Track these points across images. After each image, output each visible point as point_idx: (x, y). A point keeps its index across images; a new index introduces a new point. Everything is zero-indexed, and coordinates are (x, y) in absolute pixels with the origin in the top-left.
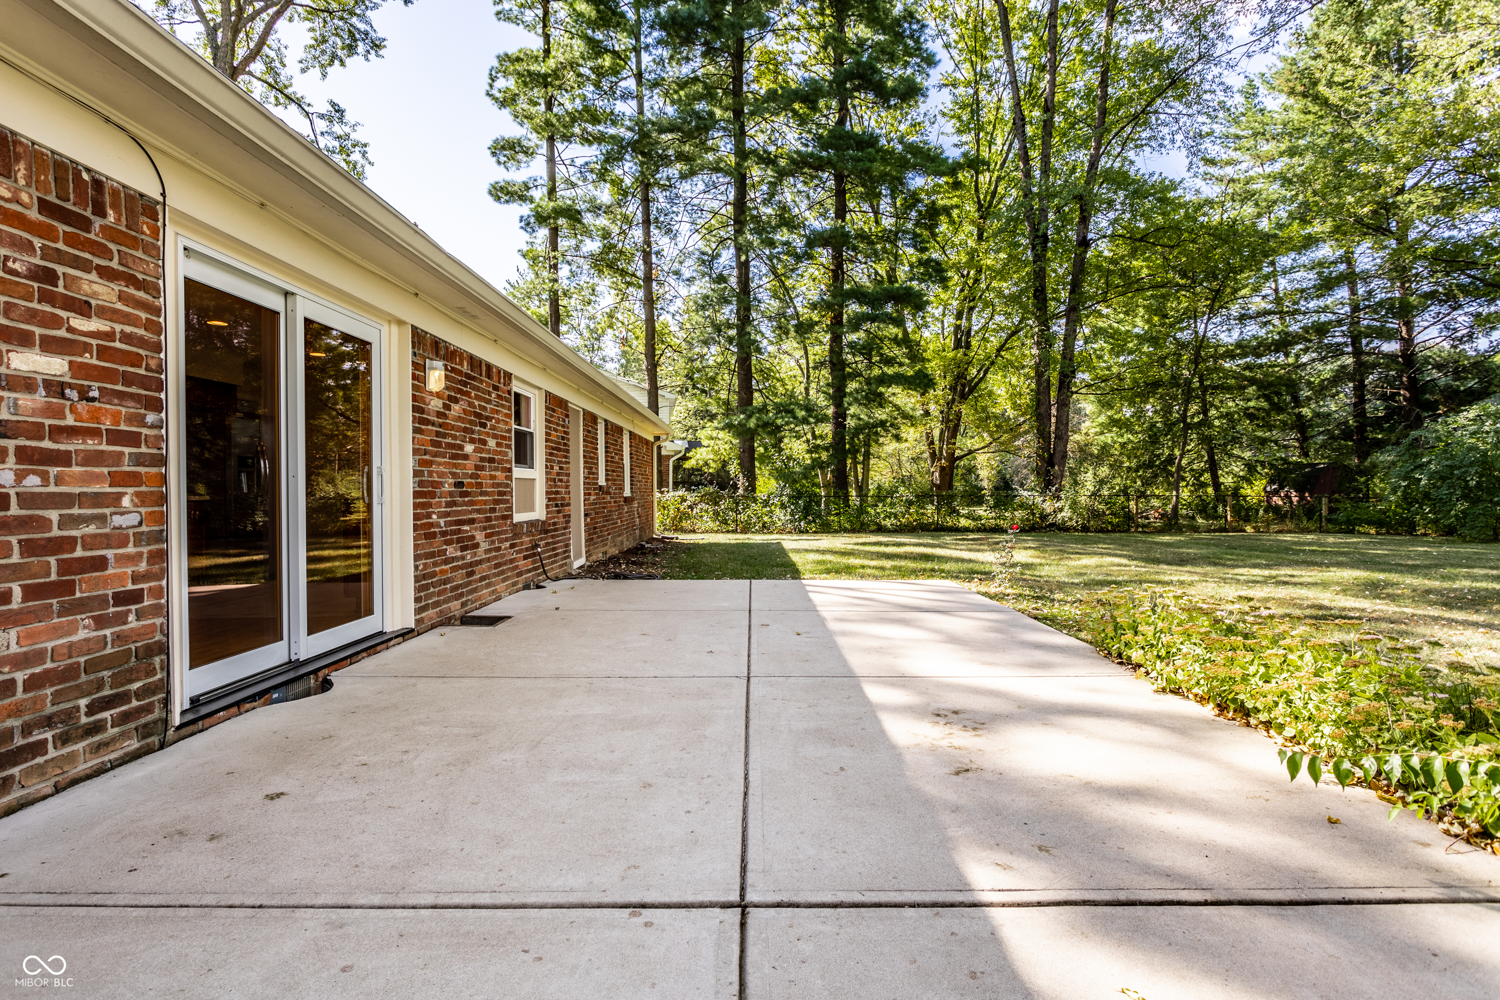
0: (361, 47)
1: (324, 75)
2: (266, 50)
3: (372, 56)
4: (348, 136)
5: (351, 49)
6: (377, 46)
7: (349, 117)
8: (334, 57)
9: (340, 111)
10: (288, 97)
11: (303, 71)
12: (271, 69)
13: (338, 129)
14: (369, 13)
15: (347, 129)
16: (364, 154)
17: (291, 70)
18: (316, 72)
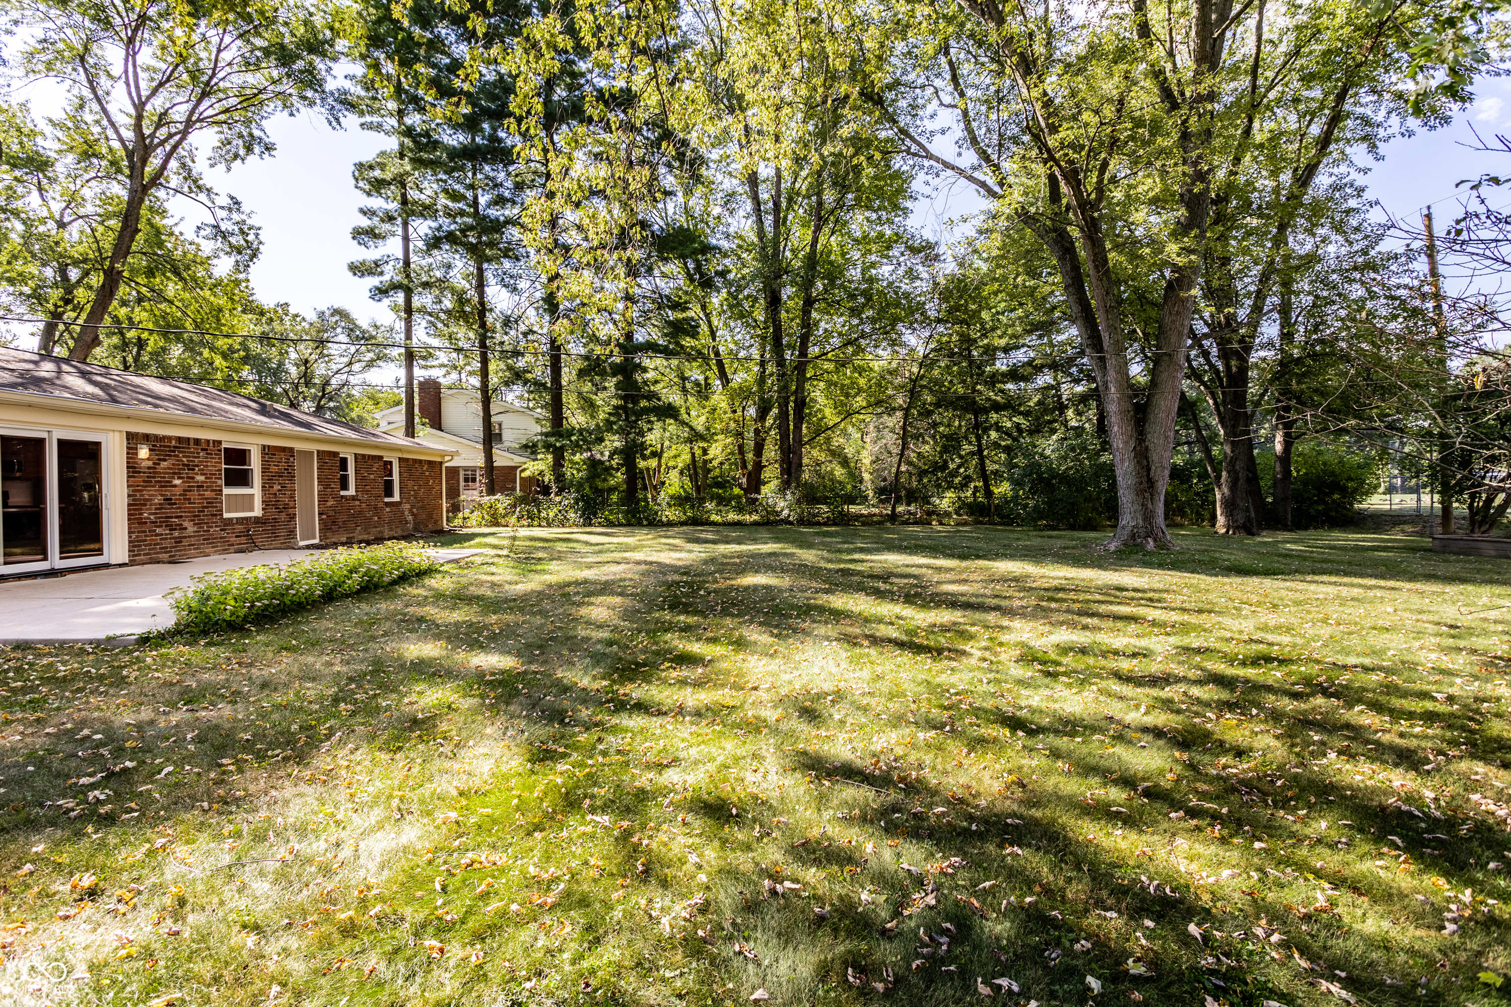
0: (257, 149)
1: (229, 169)
2: (180, 150)
3: (266, 156)
4: (244, 222)
5: (249, 149)
6: (269, 148)
7: (245, 207)
8: (236, 156)
9: (237, 203)
10: (199, 187)
11: (212, 166)
12: (184, 165)
13: (236, 217)
14: (264, 122)
15: (244, 217)
16: (257, 235)
17: (200, 166)
18: (222, 167)
